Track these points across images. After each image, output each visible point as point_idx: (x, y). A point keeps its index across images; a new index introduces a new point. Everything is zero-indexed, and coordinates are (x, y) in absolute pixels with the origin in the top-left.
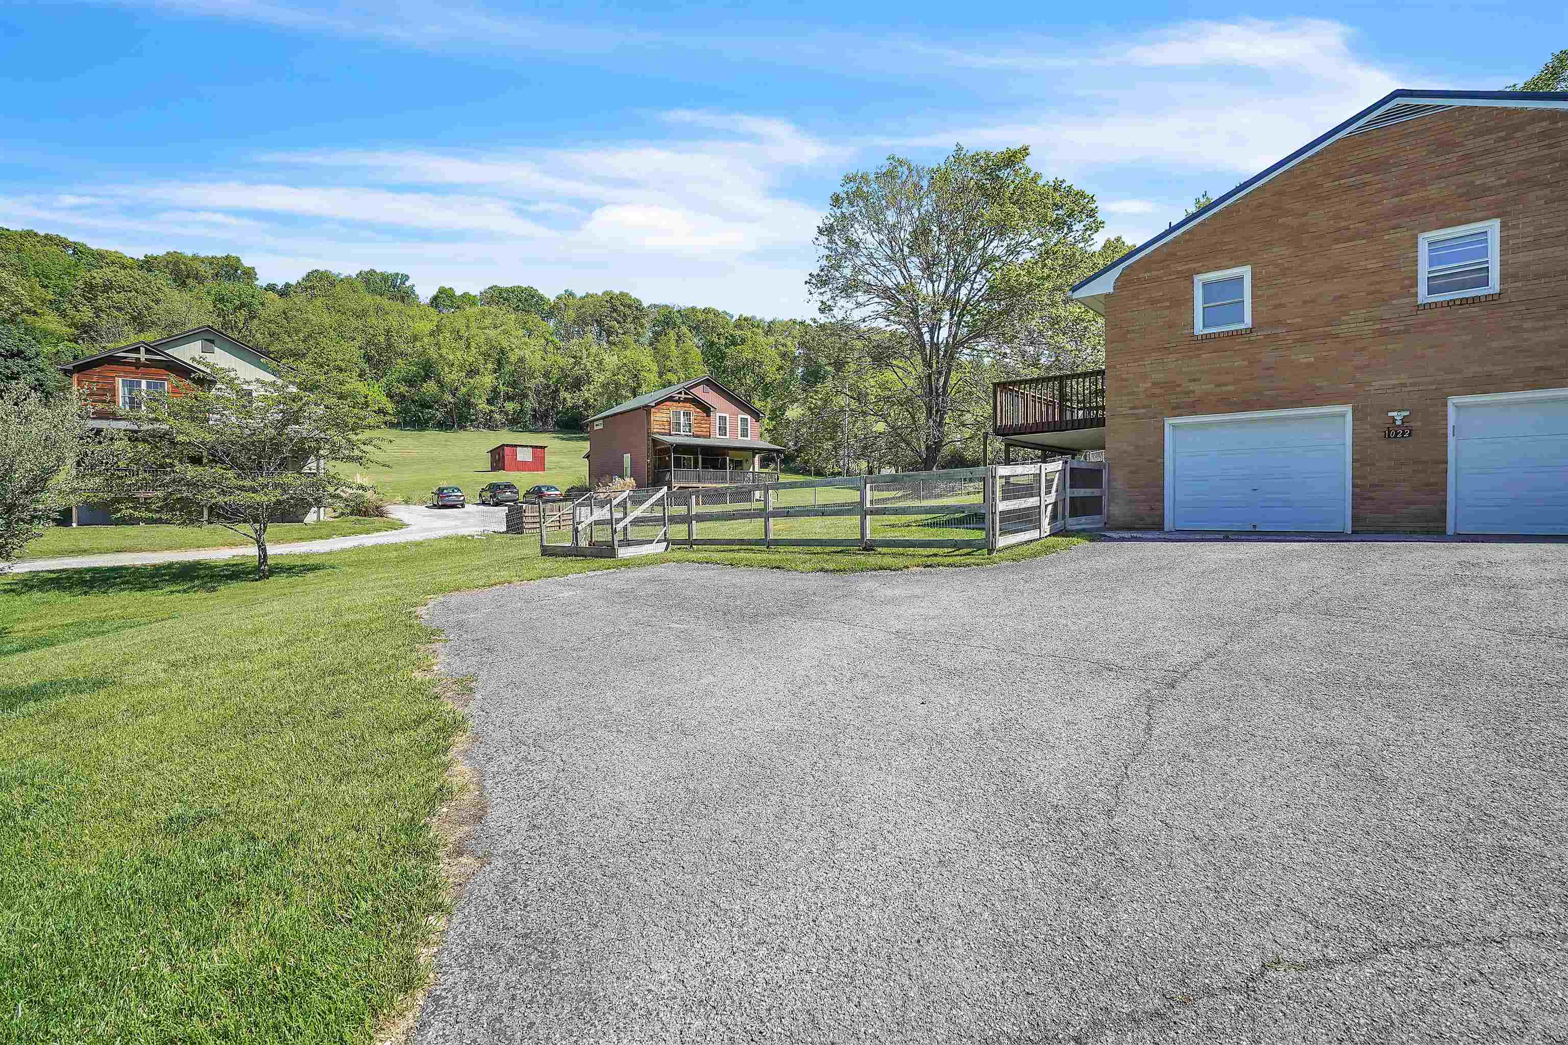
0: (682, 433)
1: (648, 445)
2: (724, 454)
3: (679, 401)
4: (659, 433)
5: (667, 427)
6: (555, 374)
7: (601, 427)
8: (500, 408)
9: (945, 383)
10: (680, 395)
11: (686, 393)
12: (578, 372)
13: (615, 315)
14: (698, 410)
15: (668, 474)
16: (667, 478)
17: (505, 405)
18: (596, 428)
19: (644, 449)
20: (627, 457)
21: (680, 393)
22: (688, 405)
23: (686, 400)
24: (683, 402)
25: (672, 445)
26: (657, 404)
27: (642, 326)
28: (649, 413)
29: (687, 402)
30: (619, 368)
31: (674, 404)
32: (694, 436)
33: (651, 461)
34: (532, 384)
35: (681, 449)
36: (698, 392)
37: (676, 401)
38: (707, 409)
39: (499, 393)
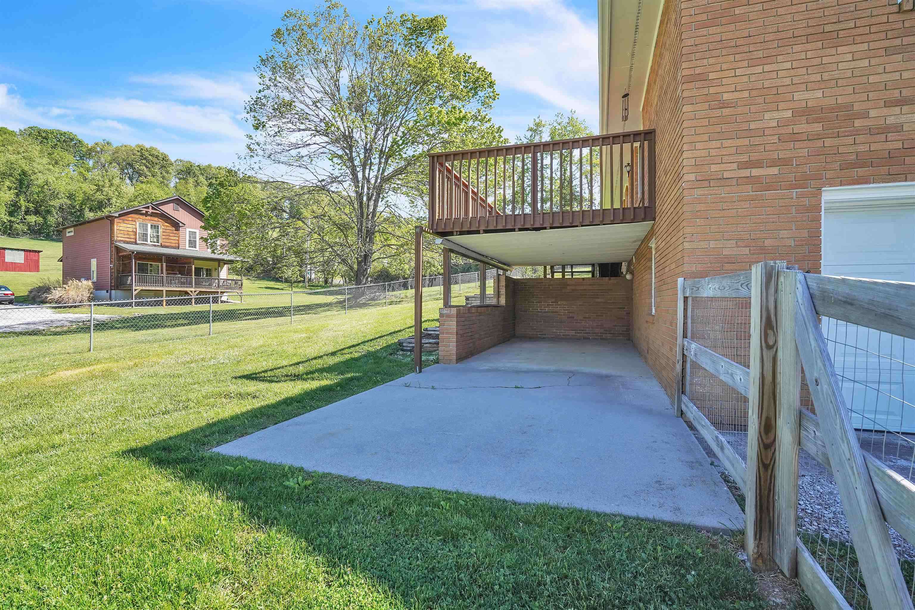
0: (149, 242)
1: (111, 252)
2: (190, 263)
3: (146, 214)
4: (125, 242)
5: (133, 237)
6: (80, 197)
7: (72, 234)
8: (21, 219)
9: (374, 209)
10: (147, 210)
11: (153, 208)
12: (99, 196)
13: (144, 161)
14: (167, 224)
15: (130, 278)
16: (129, 282)
17: (26, 217)
18: (68, 235)
19: (108, 254)
20: (94, 262)
21: (148, 207)
22: (156, 219)
23: (153, 215)
24: (151, 216)
25: (133, 253)
26: (120, 216)
27: (167, 172)
28: (112, 224)
29: (154, 216)
30: (136, 197)
31: (141, 217)
32: (162, 246)
33: (114, 265)
34: (56, 203)
35: (142, 256)
36: (169, 209)
37: (142, 214)
38: (176, 225)
39: (20, 208)
